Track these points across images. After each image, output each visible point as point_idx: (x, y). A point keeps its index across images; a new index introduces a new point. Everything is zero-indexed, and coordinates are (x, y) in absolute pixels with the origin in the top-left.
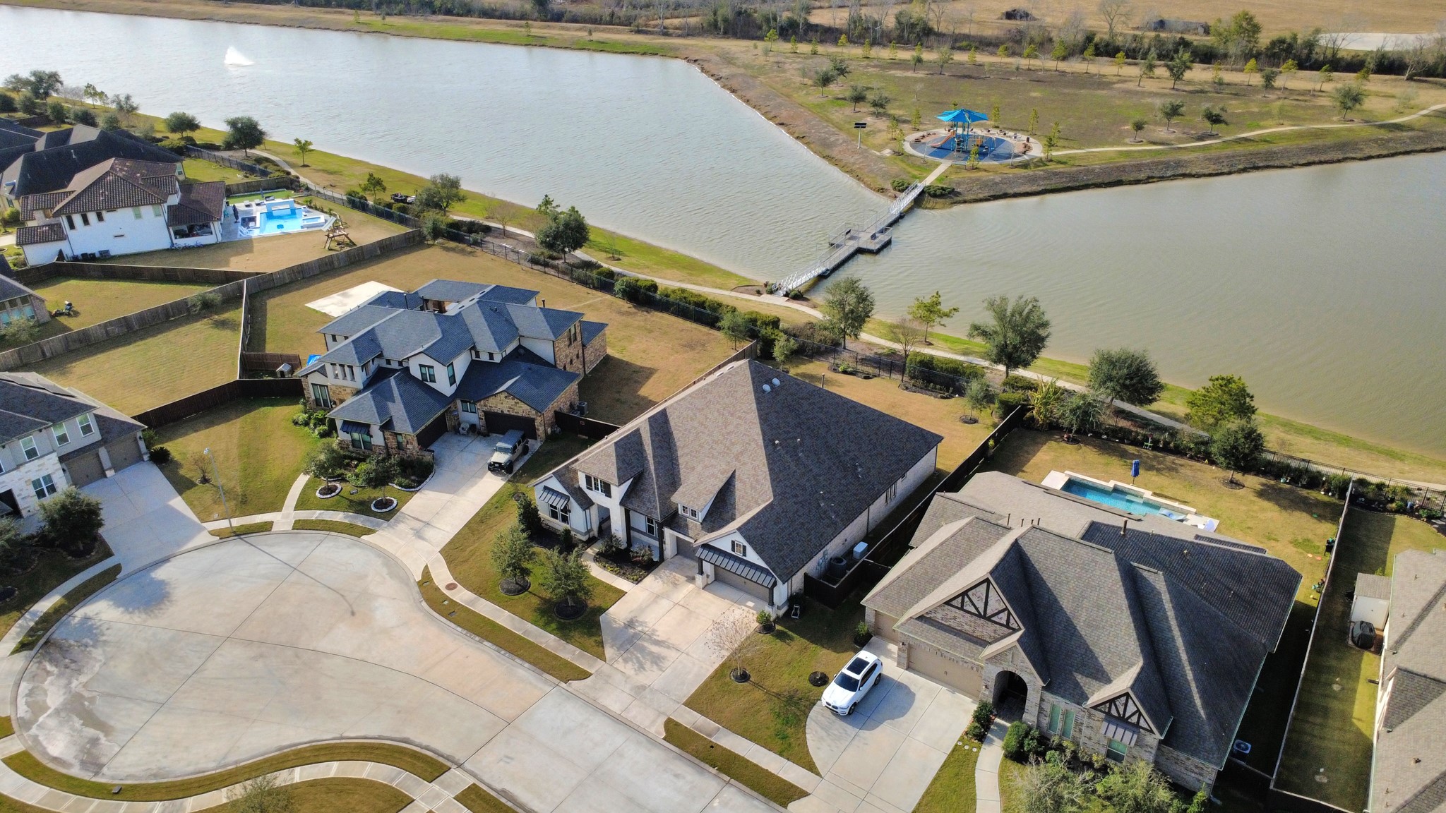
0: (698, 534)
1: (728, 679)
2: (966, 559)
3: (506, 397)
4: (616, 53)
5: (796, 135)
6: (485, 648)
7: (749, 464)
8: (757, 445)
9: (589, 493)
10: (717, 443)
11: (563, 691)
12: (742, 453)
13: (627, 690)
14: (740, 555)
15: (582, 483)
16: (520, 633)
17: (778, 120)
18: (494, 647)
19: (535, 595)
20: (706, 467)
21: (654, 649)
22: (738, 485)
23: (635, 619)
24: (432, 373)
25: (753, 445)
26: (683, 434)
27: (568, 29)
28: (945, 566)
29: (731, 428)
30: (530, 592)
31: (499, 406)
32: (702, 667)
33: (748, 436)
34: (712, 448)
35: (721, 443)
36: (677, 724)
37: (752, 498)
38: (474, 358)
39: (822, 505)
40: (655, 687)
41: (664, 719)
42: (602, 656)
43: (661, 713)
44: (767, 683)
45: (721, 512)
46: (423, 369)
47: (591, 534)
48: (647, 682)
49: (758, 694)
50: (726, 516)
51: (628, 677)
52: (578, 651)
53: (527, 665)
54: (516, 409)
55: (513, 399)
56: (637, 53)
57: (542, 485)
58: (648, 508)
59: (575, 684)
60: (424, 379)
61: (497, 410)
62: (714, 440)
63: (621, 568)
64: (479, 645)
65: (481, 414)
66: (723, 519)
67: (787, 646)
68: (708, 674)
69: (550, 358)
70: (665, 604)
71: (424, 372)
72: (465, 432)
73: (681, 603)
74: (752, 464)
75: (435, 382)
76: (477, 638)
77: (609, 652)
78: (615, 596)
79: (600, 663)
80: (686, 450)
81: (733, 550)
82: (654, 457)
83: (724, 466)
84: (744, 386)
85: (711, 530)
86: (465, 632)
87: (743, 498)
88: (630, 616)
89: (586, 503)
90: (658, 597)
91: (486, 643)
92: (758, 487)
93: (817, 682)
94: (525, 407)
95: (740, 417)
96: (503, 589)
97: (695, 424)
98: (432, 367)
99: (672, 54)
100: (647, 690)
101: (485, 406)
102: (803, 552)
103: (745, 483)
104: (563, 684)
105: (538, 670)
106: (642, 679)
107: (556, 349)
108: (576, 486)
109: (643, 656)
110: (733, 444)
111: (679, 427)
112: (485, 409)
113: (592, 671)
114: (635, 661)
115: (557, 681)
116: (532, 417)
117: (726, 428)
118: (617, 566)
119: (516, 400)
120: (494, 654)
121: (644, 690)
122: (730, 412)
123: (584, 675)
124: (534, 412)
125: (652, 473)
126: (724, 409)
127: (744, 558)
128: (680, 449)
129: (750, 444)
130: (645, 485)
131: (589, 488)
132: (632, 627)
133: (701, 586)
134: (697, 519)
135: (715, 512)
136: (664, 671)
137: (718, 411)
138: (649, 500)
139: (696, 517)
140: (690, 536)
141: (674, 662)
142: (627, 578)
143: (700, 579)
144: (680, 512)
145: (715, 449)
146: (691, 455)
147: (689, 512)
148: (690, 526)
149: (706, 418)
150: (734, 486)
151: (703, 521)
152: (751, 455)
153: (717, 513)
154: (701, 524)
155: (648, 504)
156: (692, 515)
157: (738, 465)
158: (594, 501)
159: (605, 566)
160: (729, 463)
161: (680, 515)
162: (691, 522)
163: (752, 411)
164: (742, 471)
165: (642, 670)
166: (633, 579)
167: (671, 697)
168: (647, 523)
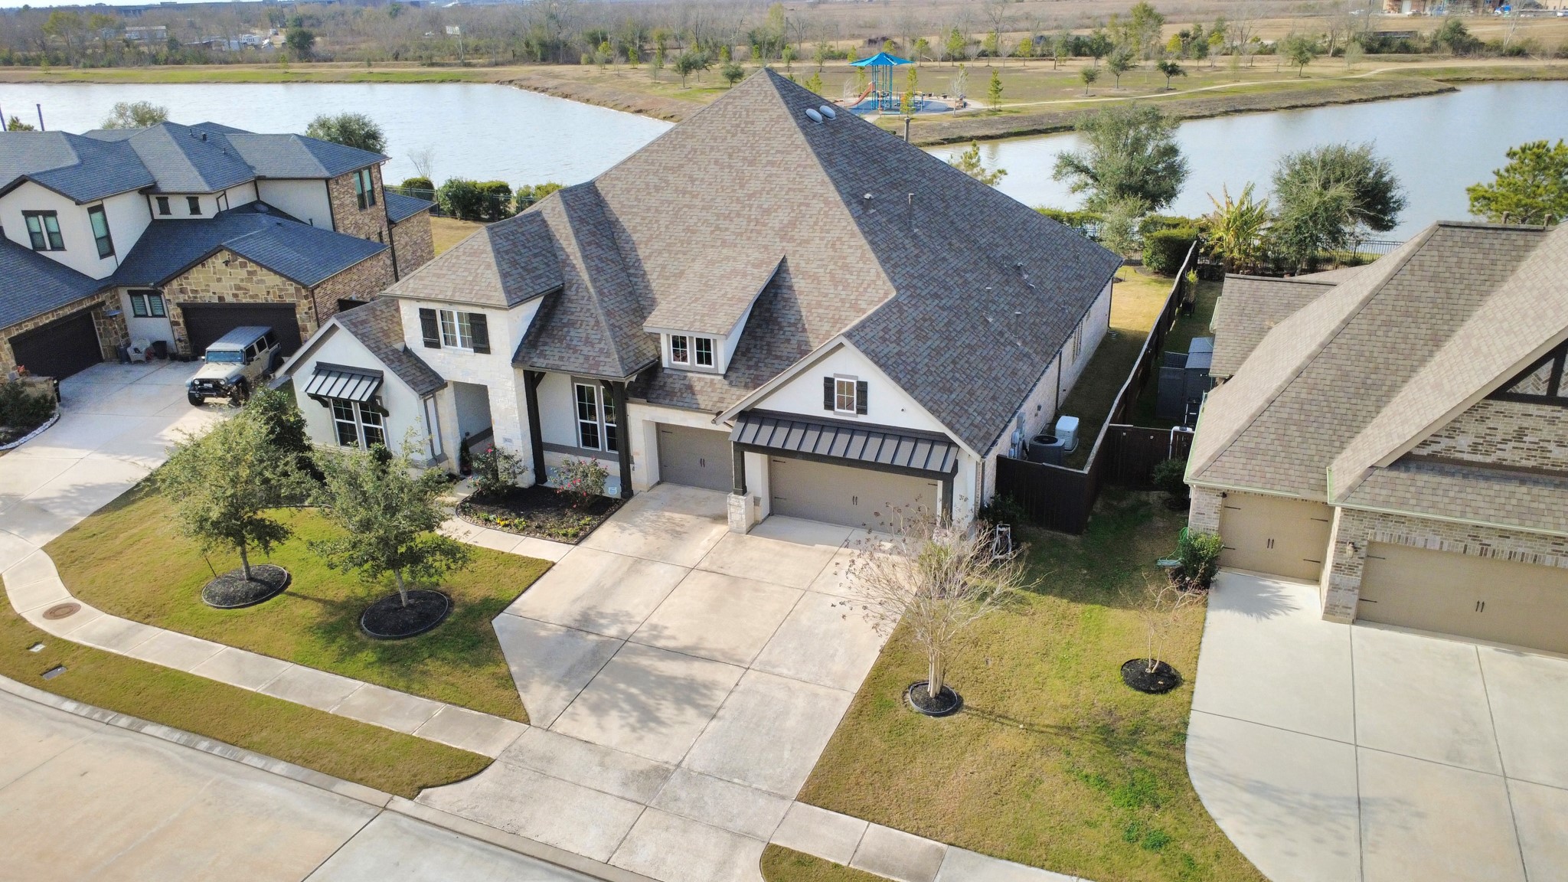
0: (721, 400)
1: (903, 711)
2: (1446, 322)
3: (227, 263)
4: (405, 82)
5: (662, 116)
6: (149, 743)
7: (817, 241)
8: (826, 202)
9: (430, 357)
10: (727, 217)
11: (405, 822)
12: (793, 224)
13: (613, 786)
14: (849, 415)
15: (413, 335)
16: (260, 689)
17: (633, 109)
18: (177, 735)
19: (305, 598)
20: (712, 262)
21: (676, 669)
22: (799, 283)
23: (592, 613)
24: (53, 228)
25: (817, 205)
26: (644, 218)
27: (338, 67)
28: (1393, 349)
29: (754, 186)
30: (291, 594)
31: (215, 287)
32: (816, 695)
33: (801, 191)
34: (718, 228)
35: (738, 215)
36: (804, 861)
37: (843, 301)
38: (158, 216)
39: (990, 320)
40: (698, 766)
41: (756, 851)
42: (515, 712)
43: (742, 836)
44: (1017, 706)
45: (769, 344)
46: (33, 221)
47: (444, 466)
48: (667, 756)
49: (1006, 739)
50: (784, 350)
51: (607, 752)
52: (440, 708)
53: (281, 767)
54: (253, 289)
55: (243, 265)
56: (433, 81)
57: (310, 364)
58: (587, 358)
59: (442, 797)
60: (38, 246)
61: (209, 297)
62: (718, 216)
63: (529, 517)
64: (130, 738)
65: (175, 312)
66: (777, 357)
67: (1017, 617)
68: (841, 710)
69: (323, 220)
70: (661, 574)
71: (36, 228)
72: (140, 357)
73: (702, 565)
74: (822, 239)
75: (62, 248)
76: (124, 721)
77: (535, 696)
78: (523, 574)
79: (511, 729)
80: (657, 245)
81: (829, 406)
82: (585, 257)
83: (757, 255)
84: (767, 110)
85: (756, 382)
86: (85, 710)
87: (819, 304)
88: (576, 610)
89: (428, 383)
90: (637, 563)
91: (150, 729)
92: (851, 278)
93: (1154, 683)
94: (272, 280)
95: (772, 163)
96: (211, 597)
97: (668, 194)
98: (53, 214)
99: (479, 79)
100: (676, 779)
101: (182, 291)
102: (994, 398)
103: (816, 279)
104: (402, 804)
105: (319, 777)
106: (651, 749)
107: (336, 202)
108: (399, 346)
109: (645, 691)
110: (767, 212)
111: (632, 207)
112: (182, 298)
113: (491, 752)
114: (626, 706)
115: (381, 797)
116: (288, 300)
117: (742, 187)
118: (519, 516)
119: (251, 267)
120: (175, 753)
121: (666, 778)
122: (745, 159)
123: (473, 766)
124: (291, 288)
125: (586, 287)
126: (730, 156)
127: (862, 419)
128: (642, 246)
129: (808, 205)
130: (572, 313)
131: (432, 343)
132: (590, 630)
133: (744, 526)
134: (712, 366)
135: (755, 346)
136: (714, 717)
137: (716, 162)
138: (588, 341)
139: (709, 362)
140: (703, 407)
141: (731, 692)
142: (550, 535)
143: (739, 506)
144: (665, 364)
145: (727, 229)
146: (670, 252)
147: (691, 351)
148: (697, 387)
149: (692, 180)
150: (790, 288)
151: (727, 371)
152: (816, 223)
153: (761, 348)
154: (725, 376)
155: (586, 350)
156: (700, 361)
157: (790, 247)
158: (445, 377)
159: (487, 520)
160: (766, 247)
161: (666, 371)
162: (699, 379)
163: (797, 147)
164: (801, 256)
165: (652, 725)
166: (565, 535)
167: (754, 786)
168: (580, 421)
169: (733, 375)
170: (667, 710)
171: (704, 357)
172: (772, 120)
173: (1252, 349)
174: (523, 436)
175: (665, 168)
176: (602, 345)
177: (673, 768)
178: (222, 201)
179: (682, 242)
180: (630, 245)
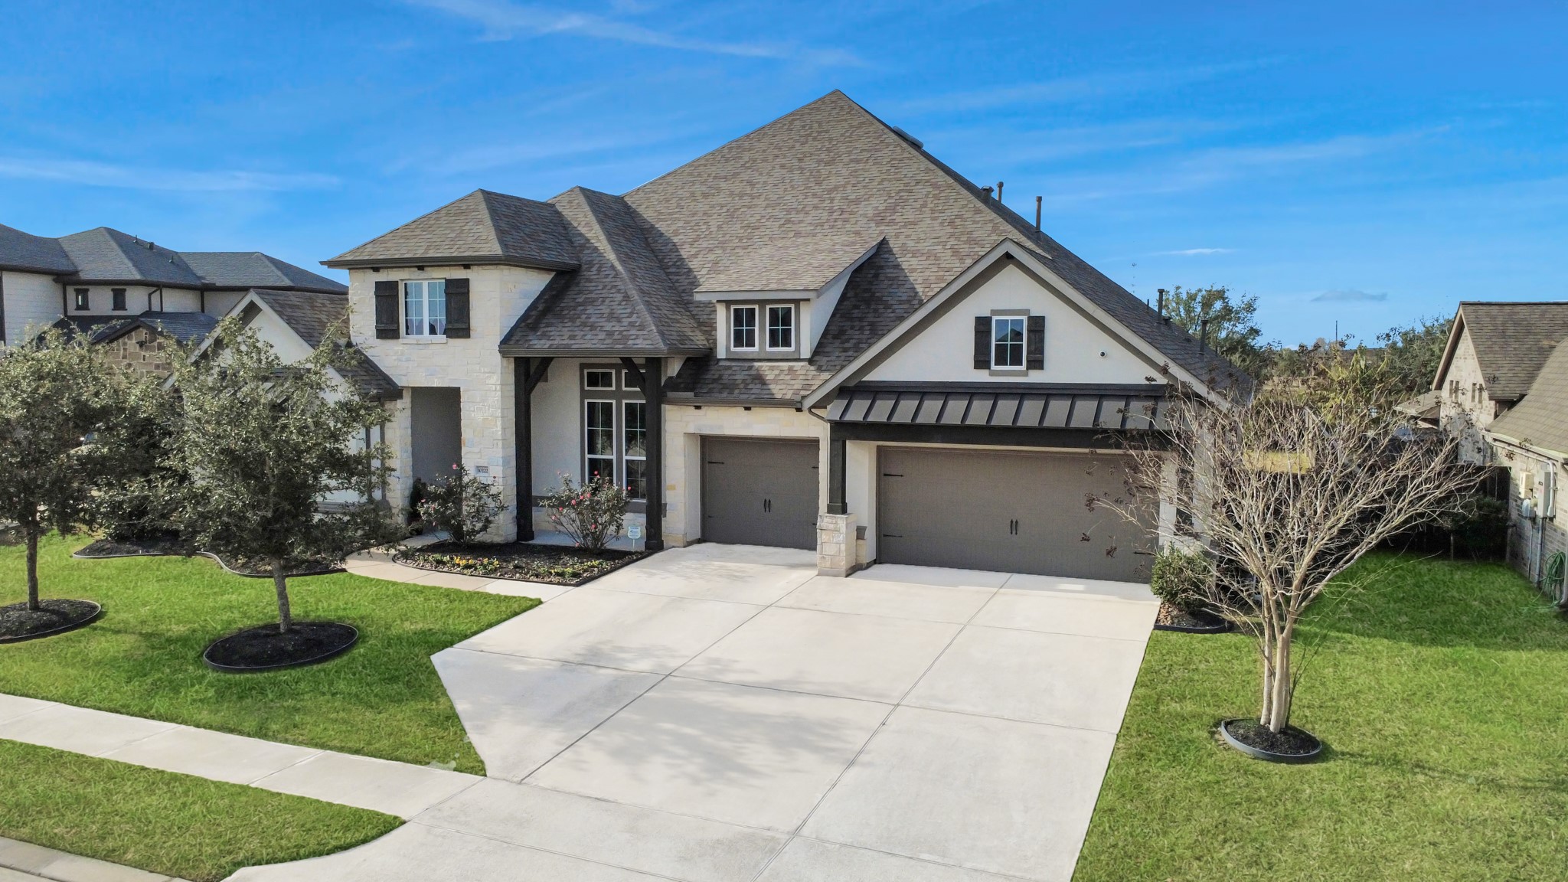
0: (806, 386)
7: (928, 221)
9: (384, 354)
10: (801, 211)
12: (892, 209)
14: (1015, 374)
15: (362, 323)
19: (120, 632)
22: (909, 262)
23: (605, 647)
25: (924, 189)
29: (834, 181)
30: (100, 628)
35: (816, 208)
38: (72, 311)
40: (837, 834)
48: (769, 820)
51: (641, 813)
52: (311, 755)
58: (610, 333)
63: (504, 559)
70: (719, 611)
73: (783, 604)
74: (934, 219)
79: (446, 781)
80: (706, 244)
81: (981, 362)
82: (611, 241)
83: (845, 239)
84: (845, 120)
88: (578, 644)
89: (374, 386)
95: (856, 161)
97: (720, 199)
100: (794, 853)
103: (932, 256)
106: (734, 811)
108: (342, 341)
109: (713, 732)
110: (855, 202)
111: (672, 214)
113: (403, 810)
114: (678, 751)
117: (818, 184)
118: (490, 558)
121: (773, 851)
122: (820, 161)
125: (613, 267)
126: (800, 160)
127: (1035, 377)
128: (687, 246)
129: (910, 191)
130: (591, 292)
131: (387, 330)
132: (601, 664)
133: (843, 564)
134: (792, 349)
135: (852, 328)
136: (852, 763)
137: (783, 166)
138: (612, 317)
139: (787, 343)
140: (778, 396)
141: (875, 733)
142: (537, 576)
143: (837, 530)
144: (721, 353)
145: (801, 222)
146: (724, 249)
147: (761, 330)
148: (770, 376)
149: (752, 184)
150: (897, 266)
151: (813, 356)
152: (924, 205)
153: (861, 329)
154: (811, 361)
155: (608, 327)
156: (774, 343)
157: (889, 232)
158: (401, 382)
159: (439, 562)
160: (857, 233)
161: (722, 363)
162: (772, 369)
163: (888, 145)
164: (908, 236)
165: (734, 775)
166: (561, 575)
167: (968, 865)
168: (587, 456)
169: (823, 360)
170: (759, 754)
171: (781, 335)
172: (852, 127)
173: (1539, 367)
174: (505, 463)
175: (715, 178)
176: (634, 318)
177: (784, 837)
178: (155, 298)
179: (741, 239)
180: (670, 246)
